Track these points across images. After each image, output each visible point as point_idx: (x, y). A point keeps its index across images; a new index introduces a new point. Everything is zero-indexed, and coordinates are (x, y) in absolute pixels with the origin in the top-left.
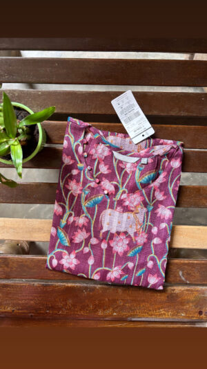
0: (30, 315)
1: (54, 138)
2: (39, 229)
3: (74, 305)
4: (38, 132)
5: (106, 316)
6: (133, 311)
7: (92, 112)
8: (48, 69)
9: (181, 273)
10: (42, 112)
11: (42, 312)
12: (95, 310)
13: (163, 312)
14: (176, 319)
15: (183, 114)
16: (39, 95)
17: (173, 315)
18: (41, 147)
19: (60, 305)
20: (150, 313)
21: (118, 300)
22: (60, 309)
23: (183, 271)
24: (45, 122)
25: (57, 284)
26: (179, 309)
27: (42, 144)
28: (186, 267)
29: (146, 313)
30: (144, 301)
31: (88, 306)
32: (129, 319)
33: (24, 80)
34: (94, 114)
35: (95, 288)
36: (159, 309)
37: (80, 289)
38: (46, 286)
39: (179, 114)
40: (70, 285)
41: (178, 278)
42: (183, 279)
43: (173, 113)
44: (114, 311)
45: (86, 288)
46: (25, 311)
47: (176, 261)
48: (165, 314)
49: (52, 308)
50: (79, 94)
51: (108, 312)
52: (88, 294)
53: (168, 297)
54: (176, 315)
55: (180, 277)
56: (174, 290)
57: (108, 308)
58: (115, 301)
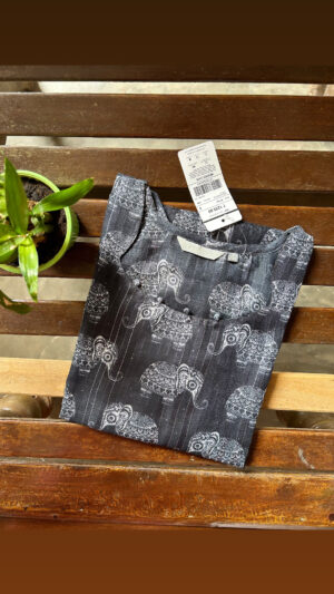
0: (53, 515)
1: (93, 227)
3: (124, 502)
4: (65, 221)
5: (176, 520)
6: (222, 512)
8: (82, 113)
9: (300, 452)
10: (75, 187)
11: (72, 511)
12: (158, 510)
13: (269, 515)
14: (292, 526)
15: (309, 187)
16: (67, 156)
17: (286, 520)
18: (71, 242)
19: (102, 500)
20: (249, 516)
21: (196, 494)
22: (101, 507)
23: (304, 448)
25: (98, 467)
26: (297, 510)
27: (72, 239)
28: (310, 442)
29: (241, 516)
30: (238, 497)
31: (146, 502)
33: (42, 131)
35: (158, 473)
36: (264, 510)
37: (134, 475)
38: (79, 469)
40: (117, 468)
41: (297, 461)
42: (305, 461)
43: (291, 187)
44: (189, 512)
45: (144, 474)
46: (45, 509)
47: (294, 432)
48: (273, 518)
49: (89, 504)
50: (134, 155)
51: (179, 513)
52: (146, 484)
53: (278, 491)
54: (293, 520)
55: (300, 459)
56: (289, 479)
57: (180, 506)
58: (190, 495)
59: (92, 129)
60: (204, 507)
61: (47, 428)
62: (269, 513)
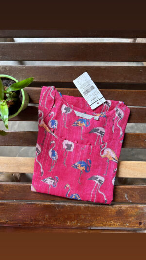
0: (19, 225)
1: (35, 100)
2: (25, 164)
3: (50, 218)
4: (22, 96)
5: (72, 226)
6: (92, 222)
7: (62, 81)
8: (30, 51)
9: (126, 195)
10: (24, 81)
11: (27, 223)
12: (65, 222)
13: (113, 223)
14: (123, 228)
15: (127, 81)
16: (23, 69)
17: (120, 225)
18: (24, 106)
19: (40, 218)
20: (104, 224)
21: (81, 214)
22: (40, 221)
23: (127, 194)
24: (26, 88)
25: (38, 203)
26: (124, 221)
27: (25, 104)
28: (130, 191)
29: (101, 224)
30: (99, 215)
31: (59, 218)
32: (89, 228)
34: (63, 83)
35: (65, 206)
36: (110, 221)
37: (53, 207)
38: (30, 204)
39: (123, 82)
40: (46, 204)
42: (128, 199)
43: (119, 81)
44: (78, 223)
45: (58, 206)
46: (15, 222)
47: (122, 186)
48: (114, 224)
49: (35, 220)
51: (74, 223)
52: (59, 210)
53: (116, 212)
54: (123, 225)
55: (125, 198)
56: (121, 207)
57: (74, 220)
58: (79, 215)
59: (34, 57)
60: (85, 220)
61: (16, 186)
62: (113, 222)
